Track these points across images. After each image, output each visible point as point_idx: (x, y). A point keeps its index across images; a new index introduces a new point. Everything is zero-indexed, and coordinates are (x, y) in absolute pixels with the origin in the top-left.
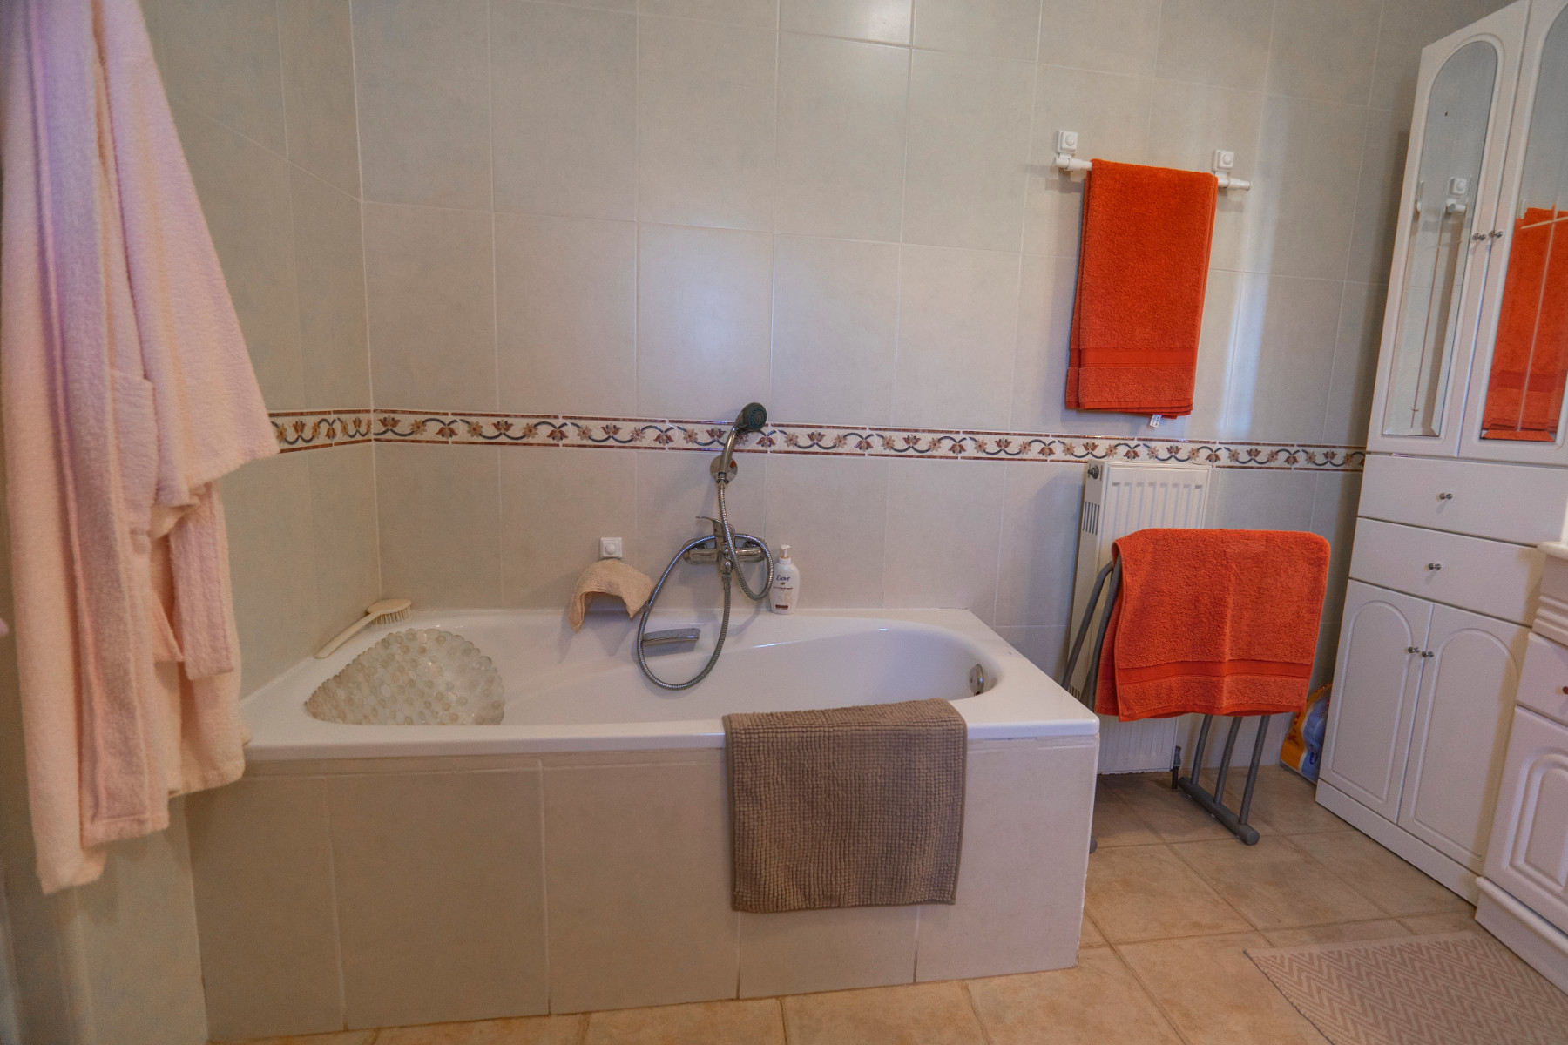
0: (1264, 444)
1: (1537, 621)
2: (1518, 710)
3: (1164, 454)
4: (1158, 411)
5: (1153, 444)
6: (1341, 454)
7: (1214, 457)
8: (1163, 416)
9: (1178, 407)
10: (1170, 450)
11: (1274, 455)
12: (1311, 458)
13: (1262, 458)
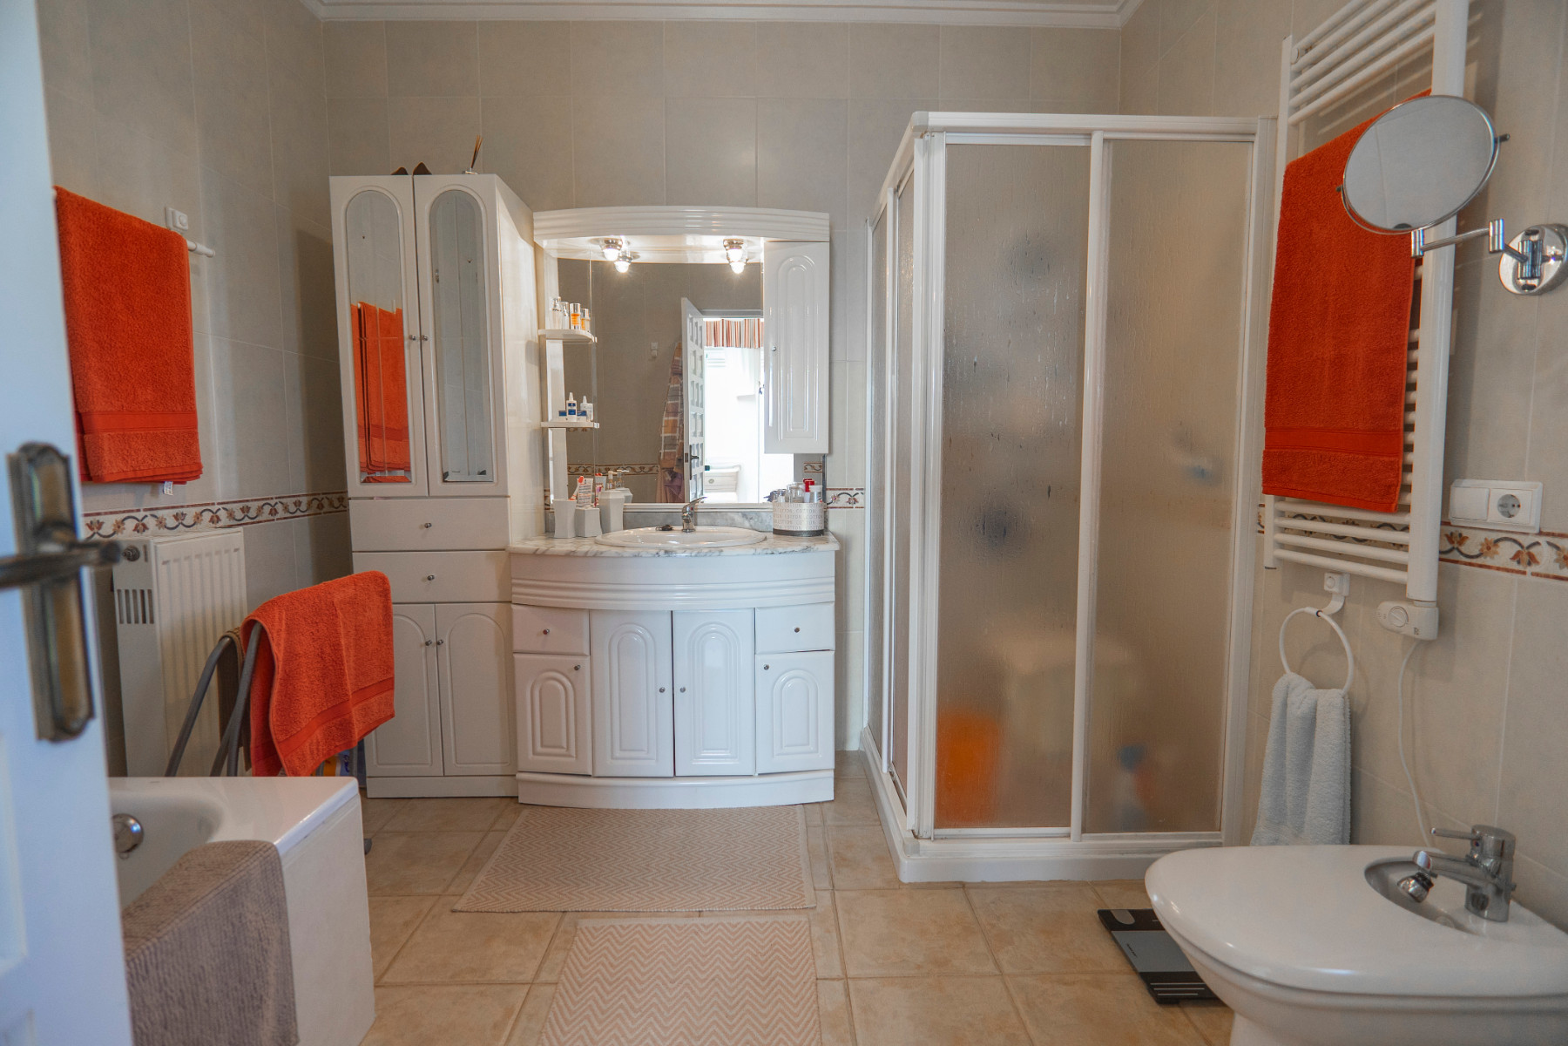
0: (252, 500)
1: (515, 597)
2: (516, 656)
3: (171, 522)
4: (171, 477)
5: (159, 513)
6: (304, 500)
7: (215, 519)
8: (175, 483)
9: (188, 471)
10: (176, 517)
11: (260, 509)
12: (286, 509)
13: (252, 513)
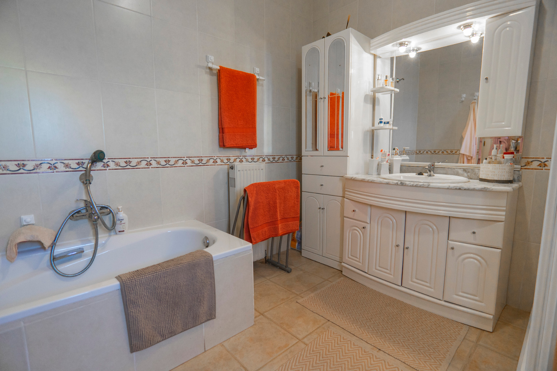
0: (276, 156)
1: (346, 195)
2: (345, 218)
3: (250, 160)
4: (248, 147)
5: (246, 157)
6: (295, 157)
7: (264, 160)
8: (249, 149)
9: (253, 146)
10: (252, 159)
11: (279, 159)
12: (288, 159)
13: (276, 160)
